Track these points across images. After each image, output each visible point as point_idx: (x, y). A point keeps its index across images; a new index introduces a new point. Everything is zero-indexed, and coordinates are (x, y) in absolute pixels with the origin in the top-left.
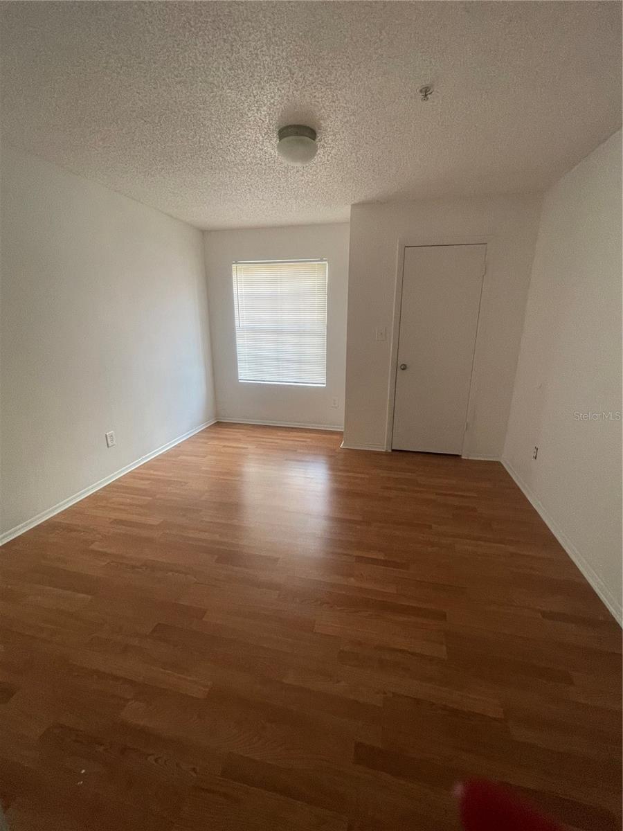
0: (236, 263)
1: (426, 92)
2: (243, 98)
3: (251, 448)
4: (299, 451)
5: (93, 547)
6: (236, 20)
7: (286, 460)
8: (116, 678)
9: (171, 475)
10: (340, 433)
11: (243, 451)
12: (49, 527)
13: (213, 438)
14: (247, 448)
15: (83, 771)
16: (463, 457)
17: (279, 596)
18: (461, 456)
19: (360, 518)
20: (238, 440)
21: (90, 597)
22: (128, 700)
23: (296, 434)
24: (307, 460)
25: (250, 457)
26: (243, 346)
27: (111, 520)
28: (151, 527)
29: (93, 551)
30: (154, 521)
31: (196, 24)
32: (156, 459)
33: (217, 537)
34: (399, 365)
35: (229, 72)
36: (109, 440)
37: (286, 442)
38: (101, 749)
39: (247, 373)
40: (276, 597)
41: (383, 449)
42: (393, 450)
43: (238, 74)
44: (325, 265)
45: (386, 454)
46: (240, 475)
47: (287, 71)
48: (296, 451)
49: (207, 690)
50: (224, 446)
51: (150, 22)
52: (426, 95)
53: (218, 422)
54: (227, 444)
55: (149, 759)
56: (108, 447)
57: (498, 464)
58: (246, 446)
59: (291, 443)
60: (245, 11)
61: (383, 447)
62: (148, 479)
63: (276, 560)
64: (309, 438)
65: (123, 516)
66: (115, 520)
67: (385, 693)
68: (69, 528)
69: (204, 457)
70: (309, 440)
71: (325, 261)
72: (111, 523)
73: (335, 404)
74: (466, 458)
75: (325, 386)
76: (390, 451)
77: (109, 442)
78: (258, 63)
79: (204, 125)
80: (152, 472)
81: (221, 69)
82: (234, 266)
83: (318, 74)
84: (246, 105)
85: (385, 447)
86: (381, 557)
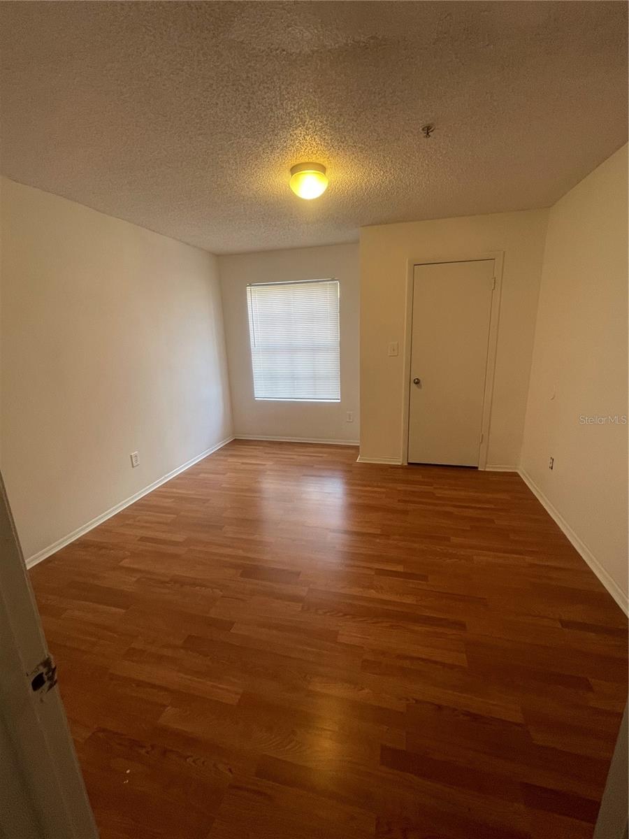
0: (250, 285)
1: (428, 130)
2: (258, 144)
3: (269, 464)
4: (316, 466)
5: (121, 564)
6: (253, 82)
7: (304, 475)
8: (153, 686)
9: (192, 492)
10: (357, 448)
11: (261, 467)
12: (81, 544)
13: (232, 456)
14: (265, 465)
15: (128, 772)
16: (479, 469)
17: (303, 608)
18: (477, 468)
19: (379, 532)
20: (255, 457)
21: (124, 611)
22: (165, 706)
23: (312, 449)
24: (324, 474)
25: (268, 473)
26: (259, 364)
27: (138, 538)
28: (176, 544)
29: (122, 568)
30: (179, 537)
31: (217, 88)
32: (178, 478)
33: (241, 552)
34: (412, 381)
35: (246, 124)
36: (134, 460)
37: (302, 458)
38: (143, 751)
39: (262, 391)
40: (300, 609)
41: (399, 462)
42: (409, 463)
43: (255, 125)
44: (336, 284)
45: (401, 467)
46: (259, 491)
47: (298, 120)
48: (312, 466)
49: (239, 697)
50: (243, 463)
51: (177, 88)
52: (428, 134)
53: (235, 440)
54: (245, 461)
55: (188, 760)
56: (133, 467)
57: (516, 475)
58: (263, 463)
59: (308, 458)
60: (262, 76)
61: (399, 461)
62: (173, 497)
63: (298, 574)
64: (325, 453)
65: (150, 534)
66: (142, 538)
67: (408, 700)
68: (100, 546)
69: (224, 474)
70: (325, 455)
71: (336, 280)
72: (139, 540)
73: (350, 419)
74: (483, 470)
75: (339, 401)
76: (406, 464)
77: (134, 462)
78: (272, 115)
79: (222, 167)
80: (174, 490)
81: (239, 122)
82: (248, 289)
83: (326, 121)
84: (260, 149)
85: (401, 460)
86: (400, 568)
